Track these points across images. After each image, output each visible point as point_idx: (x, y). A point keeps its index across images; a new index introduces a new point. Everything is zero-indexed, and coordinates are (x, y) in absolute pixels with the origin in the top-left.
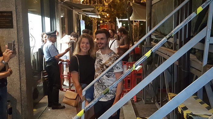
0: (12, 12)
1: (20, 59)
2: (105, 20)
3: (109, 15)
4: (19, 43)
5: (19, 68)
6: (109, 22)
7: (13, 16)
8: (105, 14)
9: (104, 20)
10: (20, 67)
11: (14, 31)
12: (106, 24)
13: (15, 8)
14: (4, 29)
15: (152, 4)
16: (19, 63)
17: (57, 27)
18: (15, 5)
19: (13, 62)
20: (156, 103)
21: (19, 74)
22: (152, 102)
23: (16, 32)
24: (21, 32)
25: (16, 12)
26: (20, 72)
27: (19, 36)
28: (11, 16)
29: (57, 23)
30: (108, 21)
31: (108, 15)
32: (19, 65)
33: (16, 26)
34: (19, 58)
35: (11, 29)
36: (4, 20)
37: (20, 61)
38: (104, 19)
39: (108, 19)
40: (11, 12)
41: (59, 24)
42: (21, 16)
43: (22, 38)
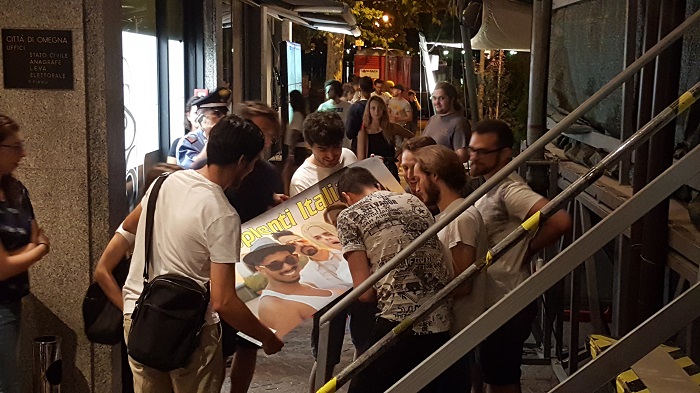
0: (70, 32)
1: (92, 195)
2: (376, 39)
3: (390, 20)
4: (92, 141)
5: (90, 225)
6: (390, 45)
7: (75, 47)
8: (375, 14)
9: (371, 38)
10: (90, 221)
11: (76, 97)
12: (376, 54)
13: (80, 19)
14: (42, 91)
15: (554, 7)
16: (90, 208)
17: (206, 74)
18: (81, 10)
19: (69, 204)
20: (554, 362)
21: (87, 246)
22: (541, 356)
23: (83, 102)
24: (101, 104)
25: (85, 35)
26: (90, 239)
27: (90, 115)
28: (68, 49)
29: (207, 61)
30: (385, 44)
31: (386, 18)
32: (90, 214)
33: (83, 83)
34: (90, 191)
35: (67, 93)
36: (42, 59)
37: (94, 201)
38: (370, 33)
39: (387, 36)
40: (68, 34)
41: (215, 65)
42: (101, 49)
43: (104, 124)
